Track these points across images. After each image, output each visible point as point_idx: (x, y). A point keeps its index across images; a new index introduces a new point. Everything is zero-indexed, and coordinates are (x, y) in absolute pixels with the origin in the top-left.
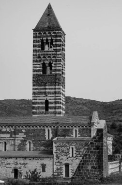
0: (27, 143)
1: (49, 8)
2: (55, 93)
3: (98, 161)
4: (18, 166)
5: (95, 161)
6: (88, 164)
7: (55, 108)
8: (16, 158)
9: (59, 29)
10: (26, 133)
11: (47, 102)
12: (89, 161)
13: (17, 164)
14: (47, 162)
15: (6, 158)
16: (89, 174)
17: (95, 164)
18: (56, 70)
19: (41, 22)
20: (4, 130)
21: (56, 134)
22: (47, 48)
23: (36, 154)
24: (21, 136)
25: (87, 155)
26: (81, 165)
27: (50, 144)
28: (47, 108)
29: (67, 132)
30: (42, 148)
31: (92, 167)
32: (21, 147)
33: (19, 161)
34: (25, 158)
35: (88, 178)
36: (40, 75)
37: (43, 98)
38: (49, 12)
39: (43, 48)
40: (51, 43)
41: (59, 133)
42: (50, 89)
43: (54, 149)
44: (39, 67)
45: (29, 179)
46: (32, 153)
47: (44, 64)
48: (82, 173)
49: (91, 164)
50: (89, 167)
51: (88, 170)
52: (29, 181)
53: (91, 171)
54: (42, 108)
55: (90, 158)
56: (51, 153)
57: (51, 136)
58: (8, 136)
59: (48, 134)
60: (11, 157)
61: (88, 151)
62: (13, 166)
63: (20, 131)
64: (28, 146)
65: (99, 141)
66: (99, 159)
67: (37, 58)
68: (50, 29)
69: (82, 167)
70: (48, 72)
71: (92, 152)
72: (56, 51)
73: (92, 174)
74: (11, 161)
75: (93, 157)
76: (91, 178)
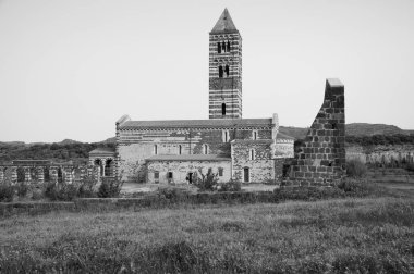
0: (203, 146)
1: (226, 12)
2: (232, 96)
3: (334, 151)
4: (193, 170)
5: (328, 151)
6: (314, 158)
7: (232, 111)
8: (192, 161)
9: (236, 31)
10: (202, 136)
11: (224, 106)
12: (317, 151)
13: (192, 167)
14: (224, 165)
15: (180, 161)
16: (316, 175)
17: (329, 157)
18: (232, 73)
19: (218, 25)
20: (179, 133)
21: (233, 136)
22: (223, 52)
23: (214, 157)
24: (197, 139)
25: (311, 138)
26: (299, 159)
27: (227, 147)
28: (224, 112)
29: (245, 134)
30: (220, 151)
31: (322, 163)
32: (197, 150)
33: (194, 164)
34: (201, 161)
35: (315, 184)
36: (216, 79)
37: (219, 102)
38: (226, 16)
39: (219, 52)
40: (228, 47)
41: (237, 135)
42: (227, 92)
43: (233, 152)
44: (216, 71)
45: (199, 186)
46: (209, 157)
47: (221, 68)
48: (301, 175)
49: (319, 157)
50: (317, 163)
51: (314, 169)
52: (197, 189)
53: (320, 169)
54: (218, 112)
55: (318, 145)
56: (230, 156)
57: (229, 138)
58: (184, 139)
59: (226, 137)
60: (185, 161)
61: (314, 132)
62: (188, 170)
63: (196, 134)
64: (204, 150)
65: (337, 112)
66: (336, 146)
67: (214, 61)
68: (227, 32)
69: (302, 163)
70: (225, 76)
71: (321, 133)
72: (233, 53)
73: (323, 175)
74: (186, 164)
75: (324, 143)
76: (320, 185)
